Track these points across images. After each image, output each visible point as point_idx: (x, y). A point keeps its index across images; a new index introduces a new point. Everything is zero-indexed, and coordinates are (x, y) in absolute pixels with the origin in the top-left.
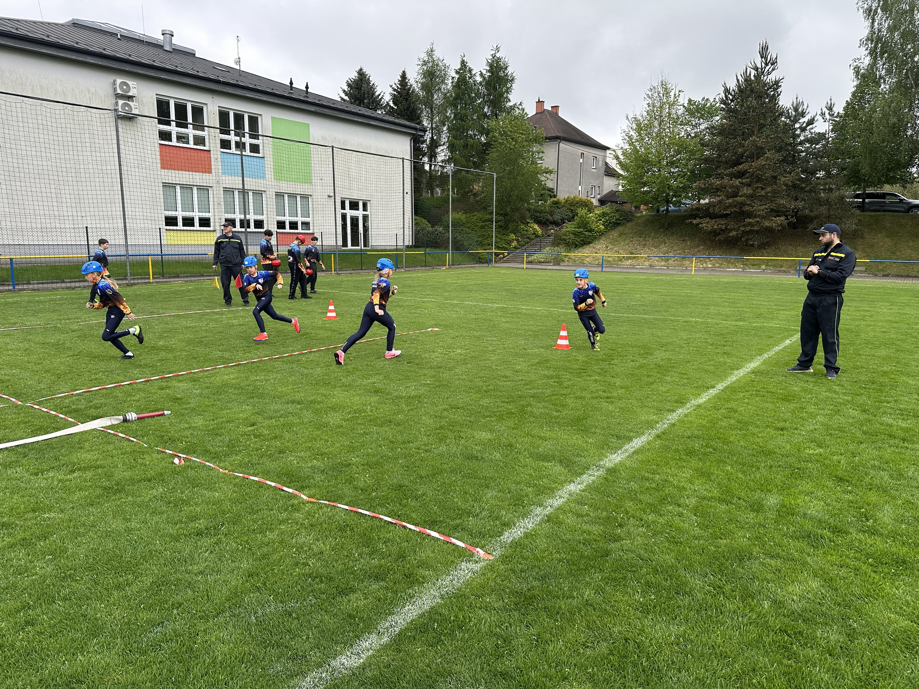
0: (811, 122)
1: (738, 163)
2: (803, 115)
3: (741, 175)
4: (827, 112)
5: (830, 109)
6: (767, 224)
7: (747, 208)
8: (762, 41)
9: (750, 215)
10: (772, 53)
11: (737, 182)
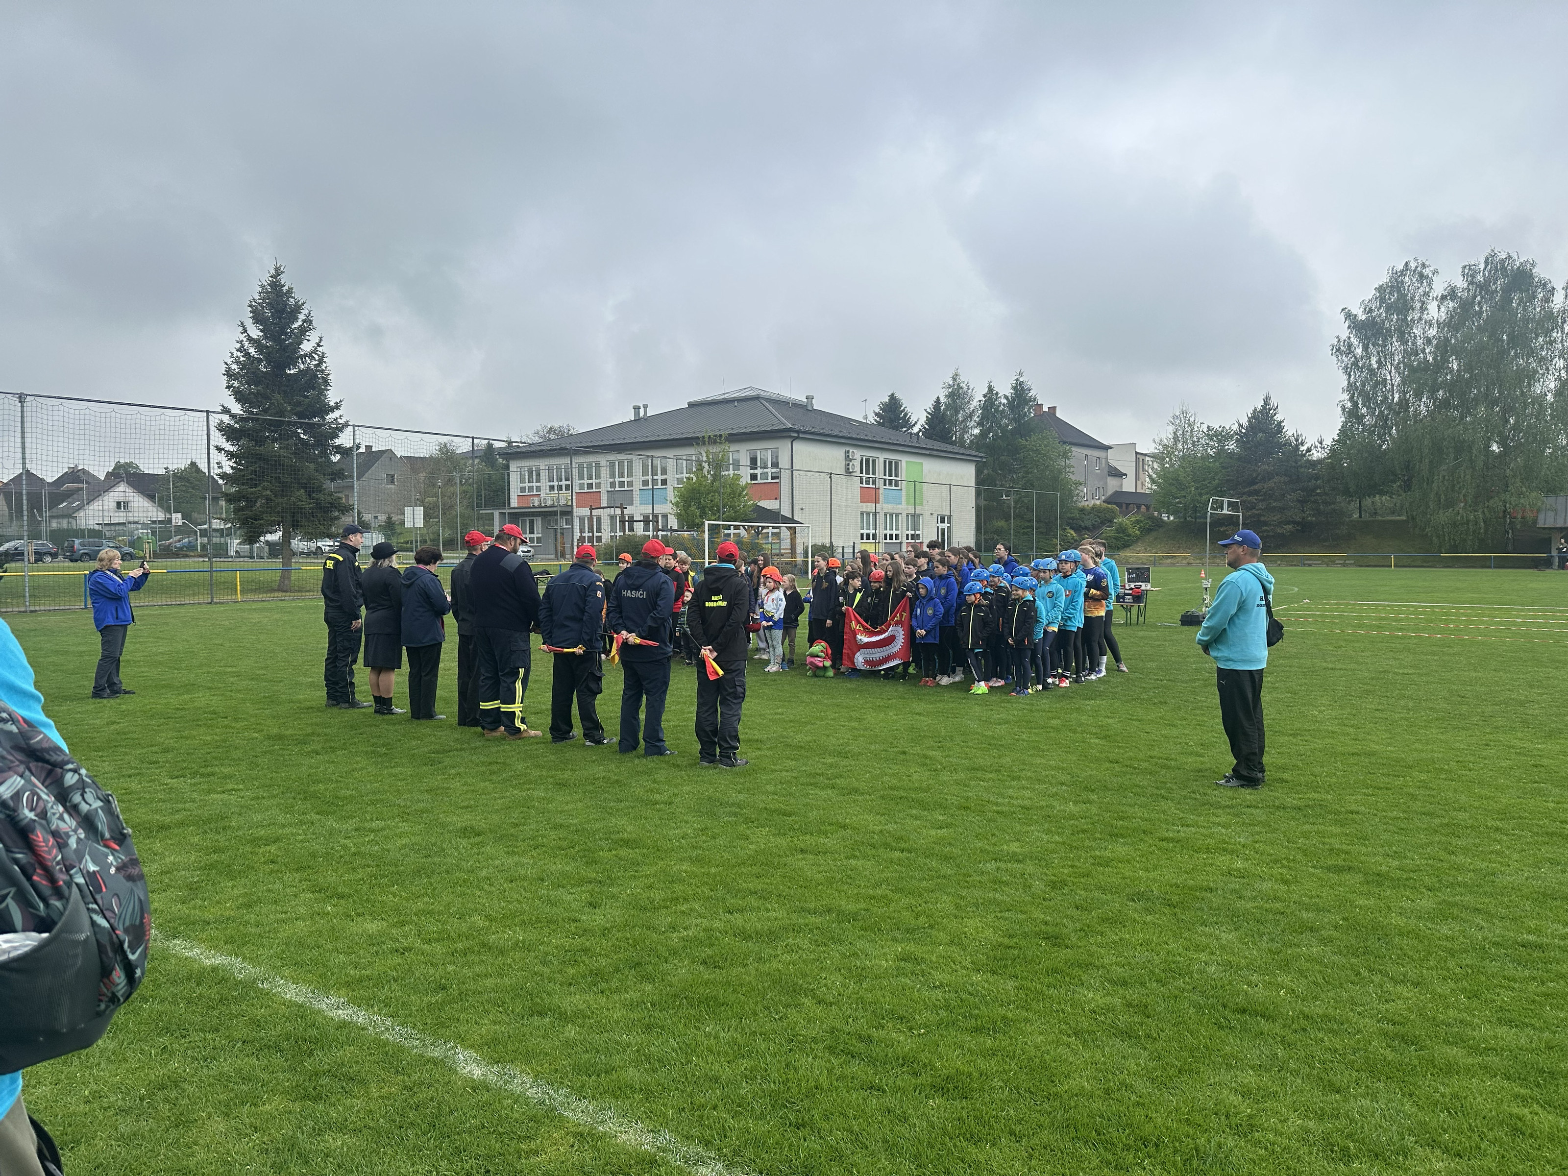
0: (1309, 450)
1: (1253, 482)
2: (1302, 444)
3: (1256, 493)
4: (1319, 445)
5: (1321, 443)
6: (1279, 531)
7: (1262, 519)
8: (1265, 392)
9: (1265, 523)
10: (1274, 402)
11: (1253, 499)
